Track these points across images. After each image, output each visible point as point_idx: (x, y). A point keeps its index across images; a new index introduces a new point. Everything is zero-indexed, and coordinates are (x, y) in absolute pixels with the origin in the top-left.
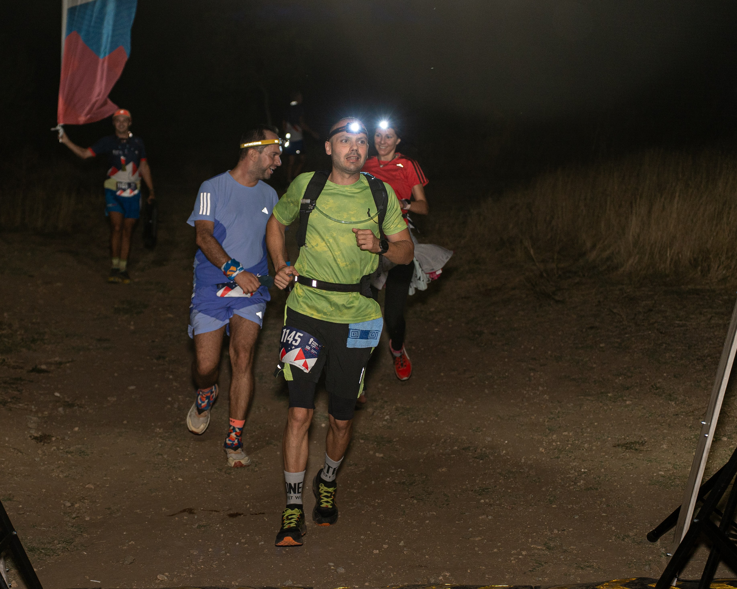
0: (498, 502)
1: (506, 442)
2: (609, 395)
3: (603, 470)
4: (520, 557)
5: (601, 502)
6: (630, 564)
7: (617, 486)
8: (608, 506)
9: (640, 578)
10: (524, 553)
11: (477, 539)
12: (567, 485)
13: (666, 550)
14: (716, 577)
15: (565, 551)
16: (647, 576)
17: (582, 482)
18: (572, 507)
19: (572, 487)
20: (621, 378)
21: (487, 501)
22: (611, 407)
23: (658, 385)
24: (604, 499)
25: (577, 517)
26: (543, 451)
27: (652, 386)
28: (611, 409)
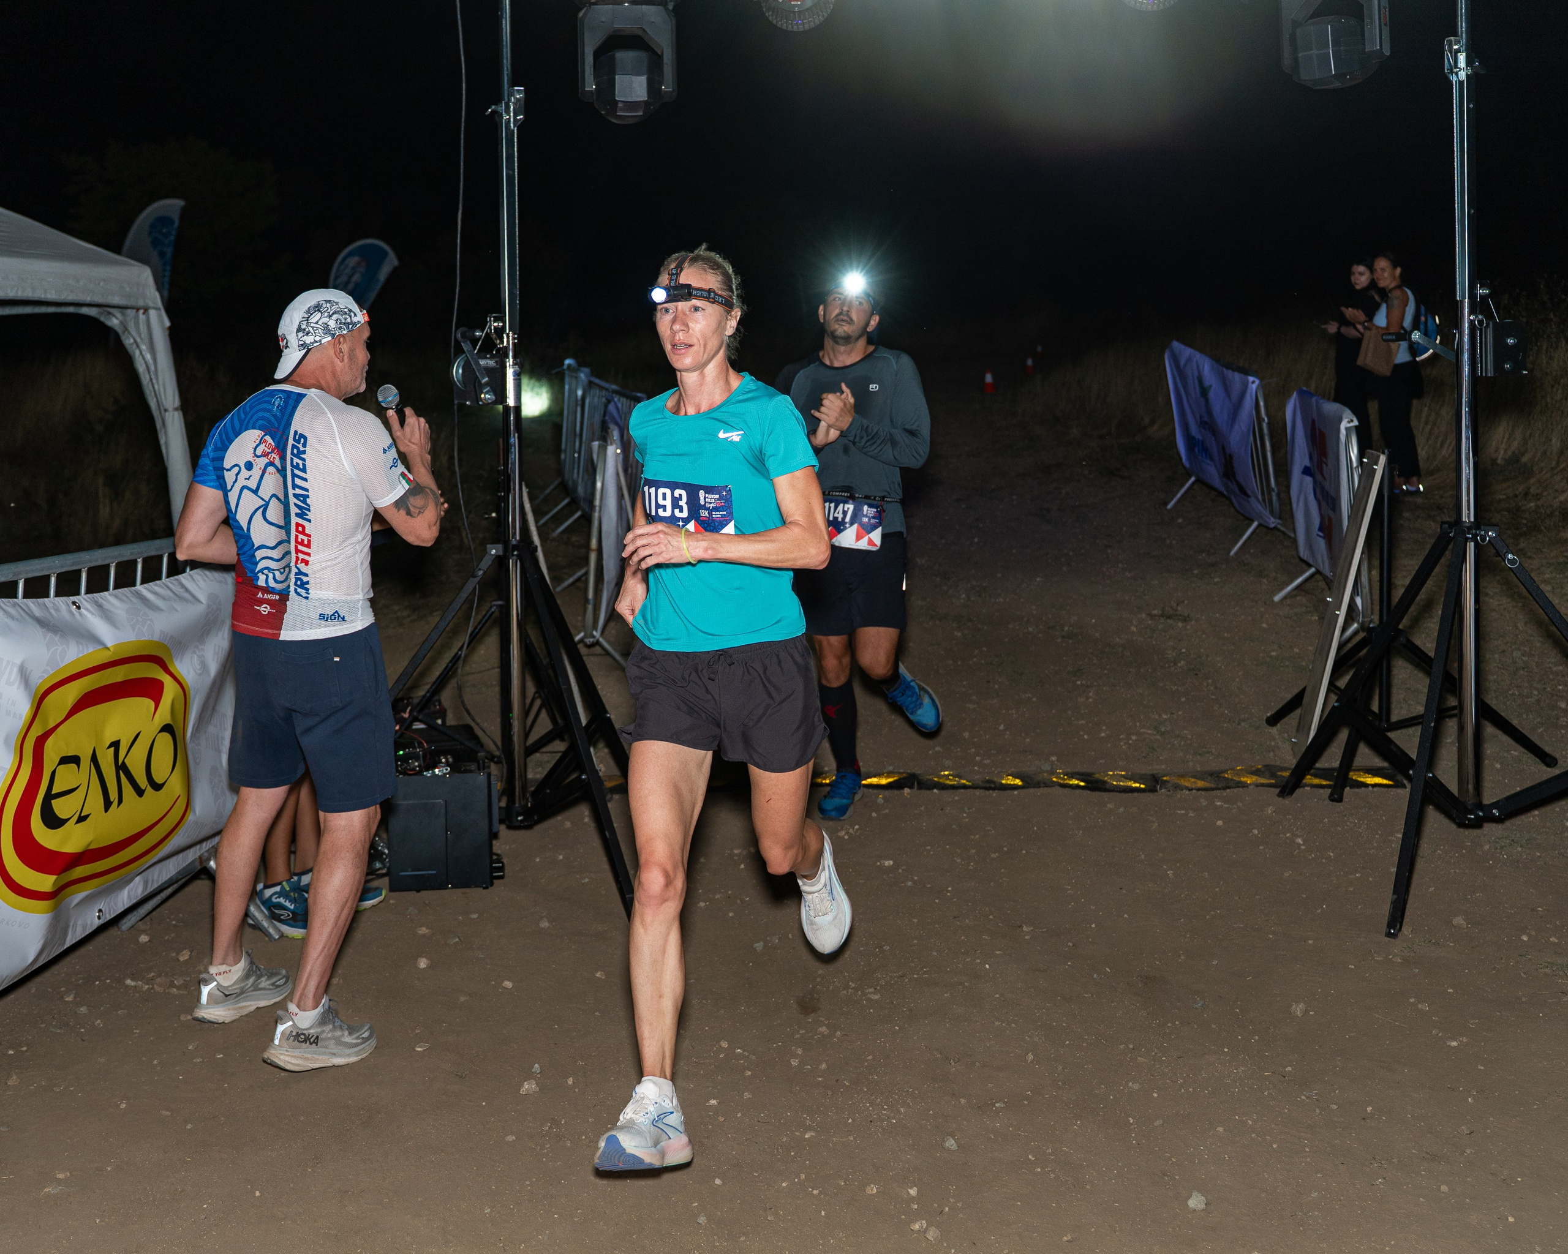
0: (1095, 684)
1: (1093, 621)
2: (1196, 572)
3: (1202, 650)
4: (1131, 742)
5: (1208, 684)
6: (1252, 750)
7: (1221, 667)
8: (1216, 688)
9: (1268, 766)
10: (1134, 738)
11: (1080, 723)
12: (1167, 665)
13: (1289, 735)
14: (1354, 765)
15: (1178, 736)
16: (1273, 763)
17: (1182, 662)
18: (1177, 689)
19: (1173, 669)
20: (1204, 555)
21: (1084, 682)
22: (1199, 585)
23: (1246, 561)
24: (1210, 681)
25: (1183, 699)
26: (1135, 629)
27: (1239, 563)
28: (1199, 587)
